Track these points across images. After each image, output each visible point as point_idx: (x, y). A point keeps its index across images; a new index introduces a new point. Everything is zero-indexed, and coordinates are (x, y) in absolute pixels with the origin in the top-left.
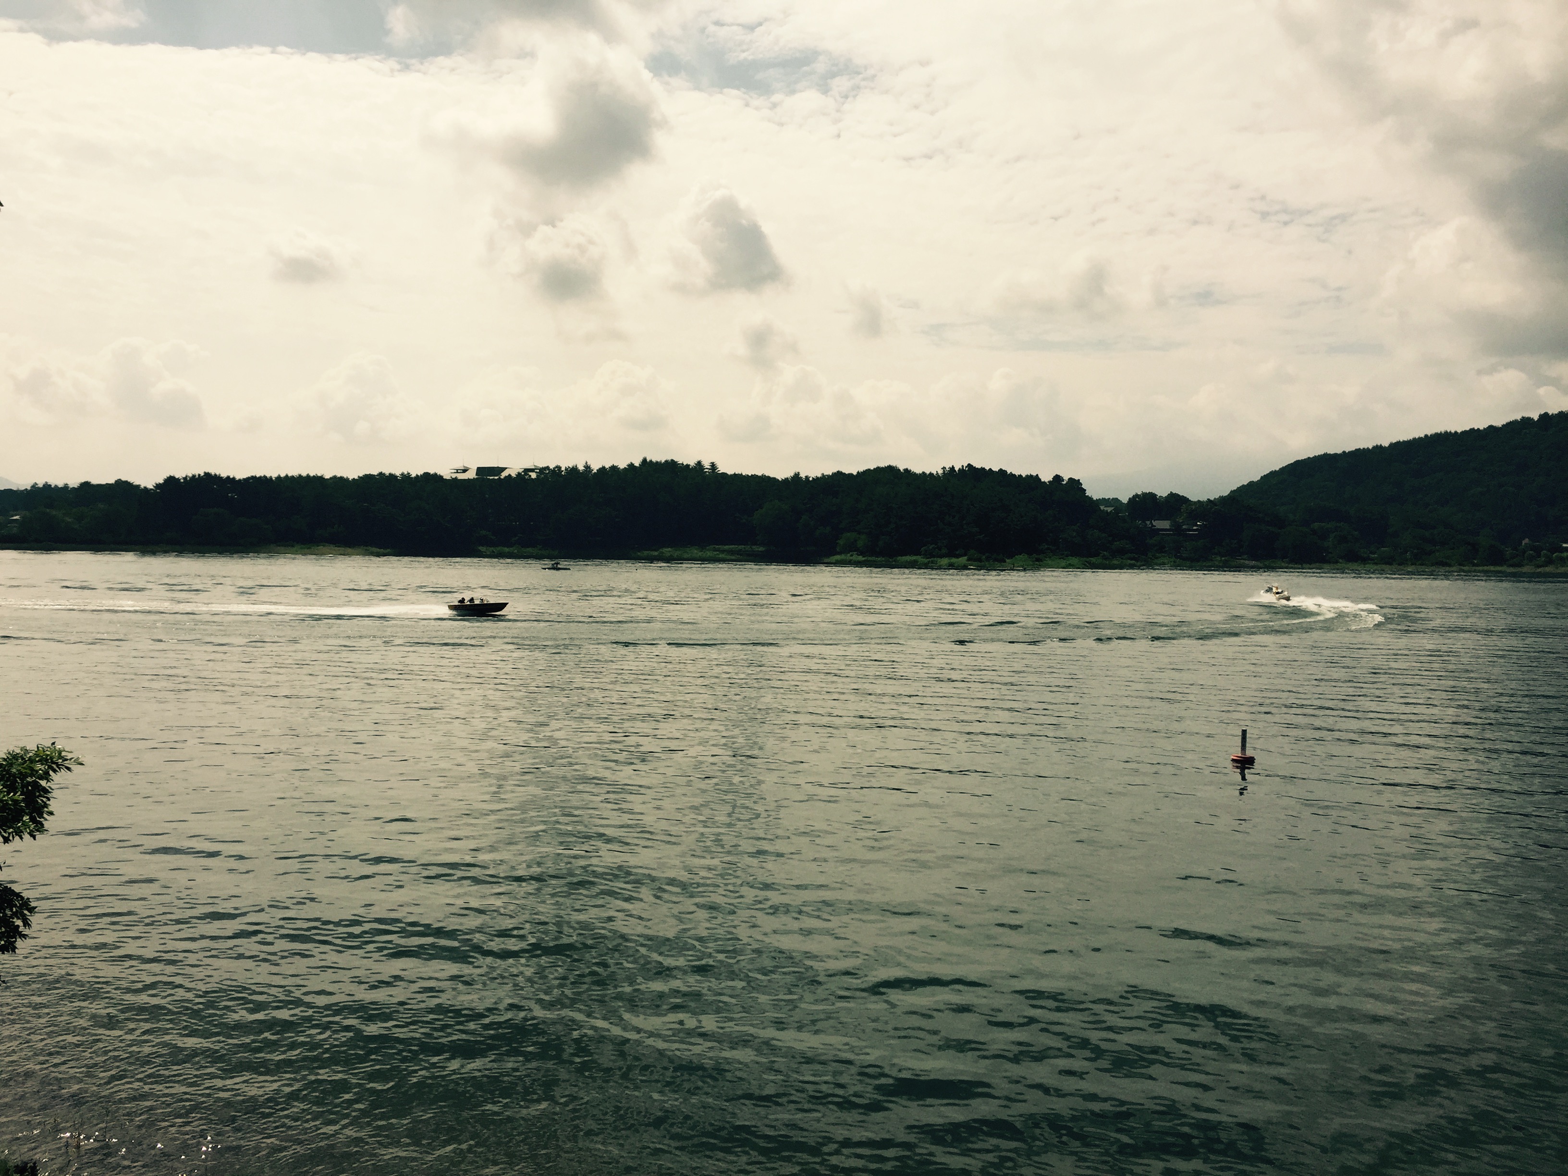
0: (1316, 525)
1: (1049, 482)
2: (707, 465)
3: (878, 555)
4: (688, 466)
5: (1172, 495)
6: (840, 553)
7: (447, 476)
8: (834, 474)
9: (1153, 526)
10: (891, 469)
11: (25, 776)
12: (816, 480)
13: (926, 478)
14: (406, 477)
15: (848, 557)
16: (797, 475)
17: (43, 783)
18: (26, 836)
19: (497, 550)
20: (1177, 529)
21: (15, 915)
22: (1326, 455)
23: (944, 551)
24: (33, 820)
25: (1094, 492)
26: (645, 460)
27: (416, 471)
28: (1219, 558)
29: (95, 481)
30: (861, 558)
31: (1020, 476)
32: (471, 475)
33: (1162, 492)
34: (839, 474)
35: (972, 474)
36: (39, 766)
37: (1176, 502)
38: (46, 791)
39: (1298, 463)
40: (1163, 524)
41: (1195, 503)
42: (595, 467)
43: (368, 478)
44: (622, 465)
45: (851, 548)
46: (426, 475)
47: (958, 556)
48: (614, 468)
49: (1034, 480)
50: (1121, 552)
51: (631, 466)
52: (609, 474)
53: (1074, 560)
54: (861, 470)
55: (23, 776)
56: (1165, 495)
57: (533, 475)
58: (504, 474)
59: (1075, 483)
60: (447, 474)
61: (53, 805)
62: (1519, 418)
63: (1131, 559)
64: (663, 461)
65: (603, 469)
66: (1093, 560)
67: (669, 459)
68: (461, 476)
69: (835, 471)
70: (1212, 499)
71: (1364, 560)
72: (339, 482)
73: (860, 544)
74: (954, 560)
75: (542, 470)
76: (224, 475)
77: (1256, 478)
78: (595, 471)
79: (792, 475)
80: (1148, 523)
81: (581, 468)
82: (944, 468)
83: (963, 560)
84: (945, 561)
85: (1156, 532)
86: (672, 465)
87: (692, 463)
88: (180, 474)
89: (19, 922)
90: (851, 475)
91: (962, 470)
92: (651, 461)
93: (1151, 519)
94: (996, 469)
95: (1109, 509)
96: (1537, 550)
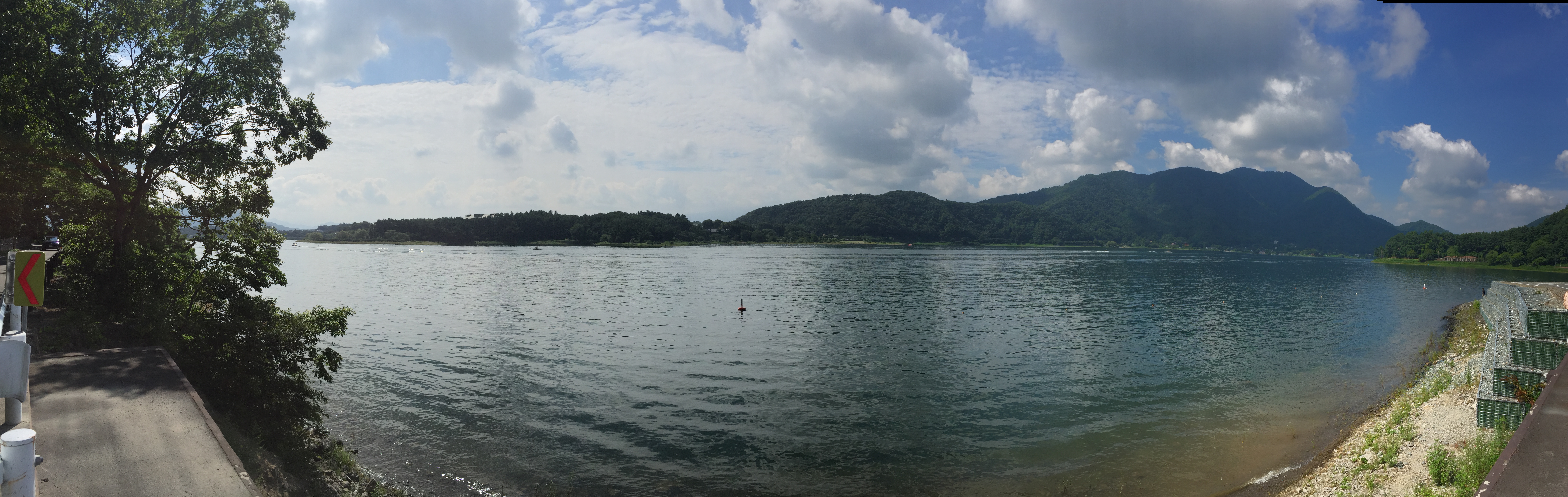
0: (763, 230)
1: (675, 216)
2: (553, 212)
3: (614, 242)
5: (717, 220)
7: (464, 218)
9: (711, 231)
10: (619, 212)
11: (340, 316)
12: (593, 216)
13: (632, 215)
14: (451, 219)
15: (604, 243)
16: (585, 215)
17: (345, 319)
18: (340, 335)
19: (481, 242)
20: (719, 232)
21: (337, 360)
23: (639, 241)
24: (342, 330)
25: (691, 219)
26: (531, 211)
27: (454, 217)
29: (357, 222)
30: (609, 243)
31: (665, 214)
32: (472, 217)
33: (714, 220)
34: (601, 214)
35: (649, 214)
36: (343, 314)
37: (719, 223)
38: (346, 321)
39: (757, 210)
40: (714, 230)
41: (725, 223)
42: (514, 213)
43: (439, 219)
44: (524, 212)
45: (605, 240)
46: (458, 217)
47: (644, 242)
48: (521, 213)
49: (670, 216)
50: (701, 240)
51: (526, 212)
52: (519, 216)
53: (685, 243)
54: (609, 213)
55: (339, 316)
57: (493, 216)
58: (483, 217)
59: (684, 216)
60: (464, 217)
61: (348, 326)
63: (704, 242)
64: (538, 211)
65: (517, 214)
66: (691, 242)
68: (469, 218)
70: (730, 222)
71: (778, 241)
72: (430, 220)
73: (608, 238)
74: (642, 244)
75: (496, 215)
76: (394, 219)
77: (744, 215)
80: (709, 230)
81: (510, 213)
82: (638, 212)
83: (646, 244)
84: (639, 244)
85: (712, 233)
86: (541, 212)
87: (548, 211)
88: (381, 219)
89: (338, 363)
90: (605, 214)
91: (645, 212)
92: (534, 211)
93: (710, 228)
94: (657, 212)
95: (696, 225)
96: (827, 237)
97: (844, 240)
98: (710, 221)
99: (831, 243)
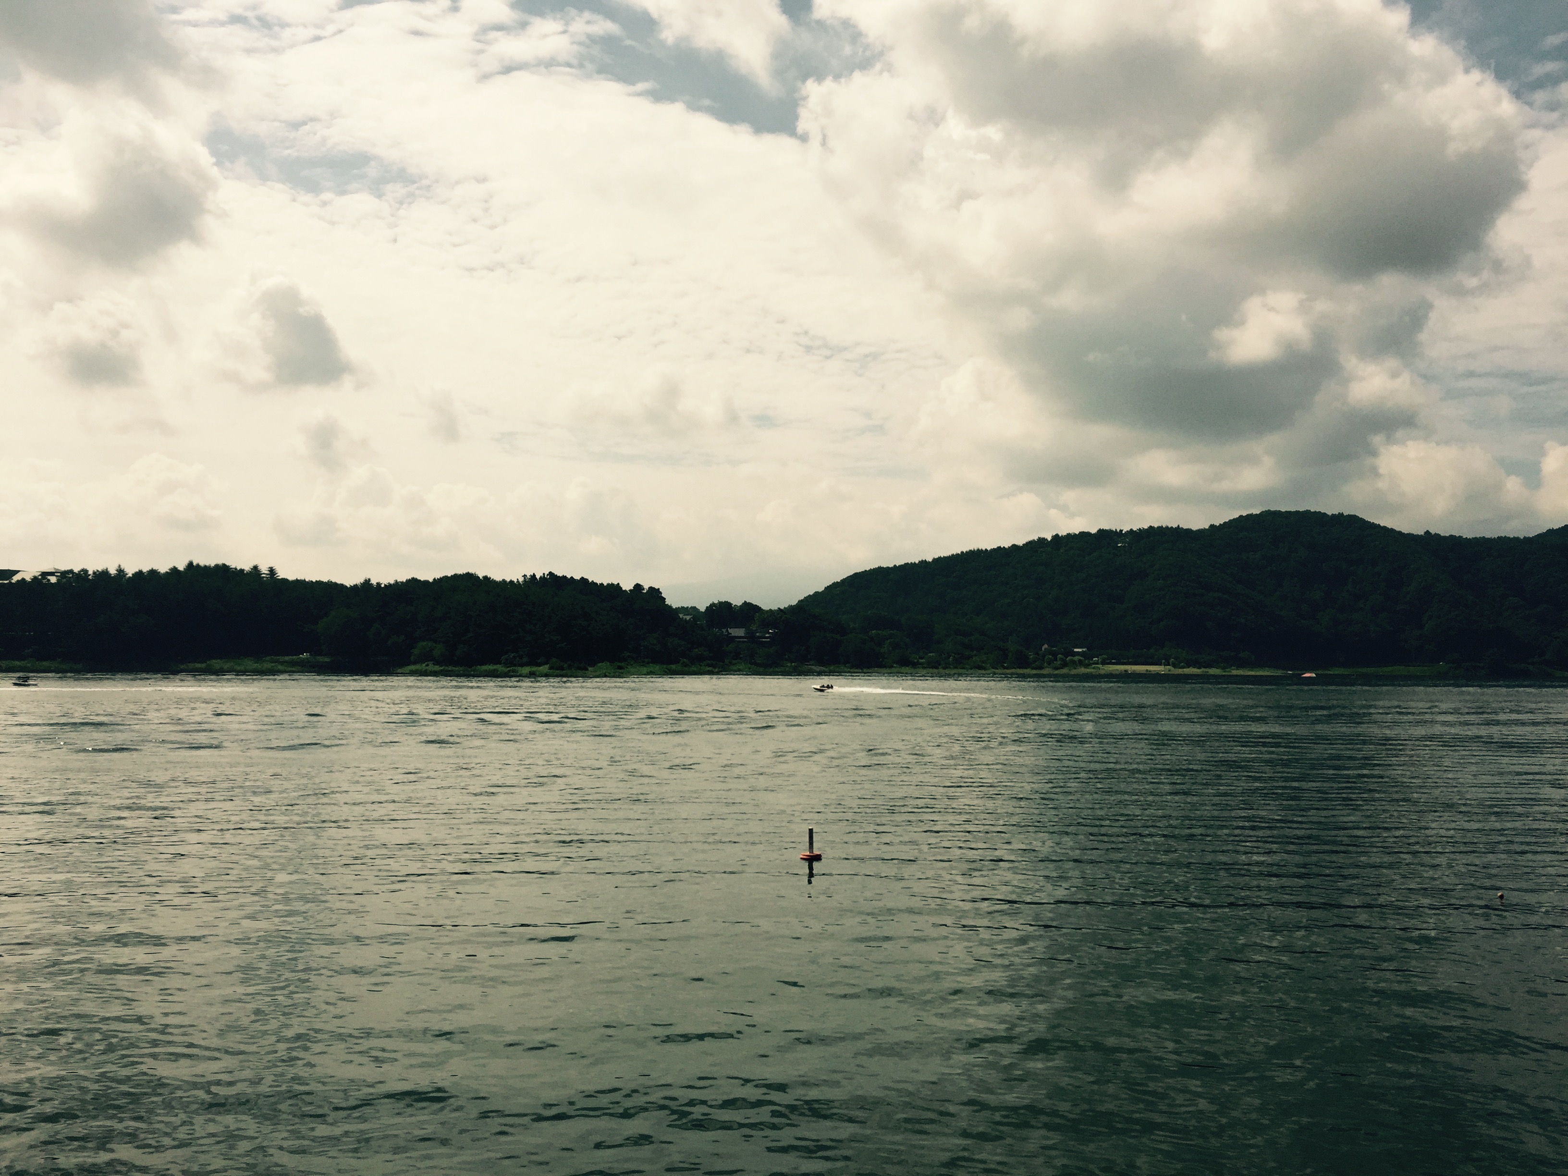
0: (873, 633)
1: (630, 590)
2: (264, 569)
3: (452, 663)
4: (242, 571)
5: (746, 604)
6: (415, 663)
8: (408, 581)
9: (729, 634)
10: (468, 576)
12: (389, 587)
13: (507, 586)
15: (423, 667)
16: (367, 582)
20: (751, 637)
22: (880, 568)
23: (525, 660)
26: (191, 564)
28: (789, 664)
30: (437, 668)
31: (602, 584)
33: (737, 602)
34: (414, 581)
35: (554, 582)
37: (749, 610)
39: (856, 576)
40: (738, 632)
41: (767, 611)
42: (130, 571)
44: (163, 568)
45: (427, 657)
47: (539, 665)
48: (153, 573)
49: (615, 589)
50: (700, 659)
52: (147, 579)
53: (655, 668)
54: (438, 576)
56: (739, 604)
57: (53, 580)
58: (15, 579)
59: (655, 593)
62: (1036, 538)
63: (709, 665)
64: (213, 565)
65: (140, 573)
66: (673, 667)
67: (220, 562)
69: (410, 577)
70: (782, 608)
71: (915, 665)
73: (436, 653)
74: (534, 669)
75: (64, 574)
77: (821, 589)
78: (130, 575)
79: (362, 581)
80: (724, 630)
81: (113, 571)
82: (525, 576)
83: (544, 669)
84: (526, 670)
85: (732, 639)
86: (223, 569)
87: (247, 567)
90: (427, 582)
91: (543, 578)
92: (198, 565)
93: (727, 627)
95: (688, 618)
96: (1054, 654)
97: (1103, 663)
98: (726, 605)
99: (1065, 671)
